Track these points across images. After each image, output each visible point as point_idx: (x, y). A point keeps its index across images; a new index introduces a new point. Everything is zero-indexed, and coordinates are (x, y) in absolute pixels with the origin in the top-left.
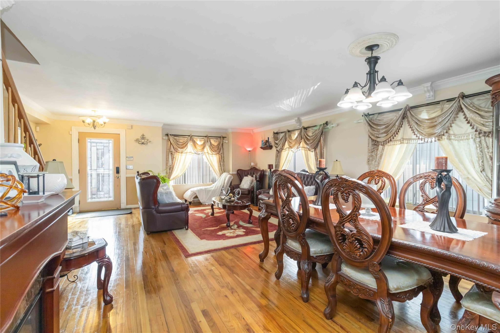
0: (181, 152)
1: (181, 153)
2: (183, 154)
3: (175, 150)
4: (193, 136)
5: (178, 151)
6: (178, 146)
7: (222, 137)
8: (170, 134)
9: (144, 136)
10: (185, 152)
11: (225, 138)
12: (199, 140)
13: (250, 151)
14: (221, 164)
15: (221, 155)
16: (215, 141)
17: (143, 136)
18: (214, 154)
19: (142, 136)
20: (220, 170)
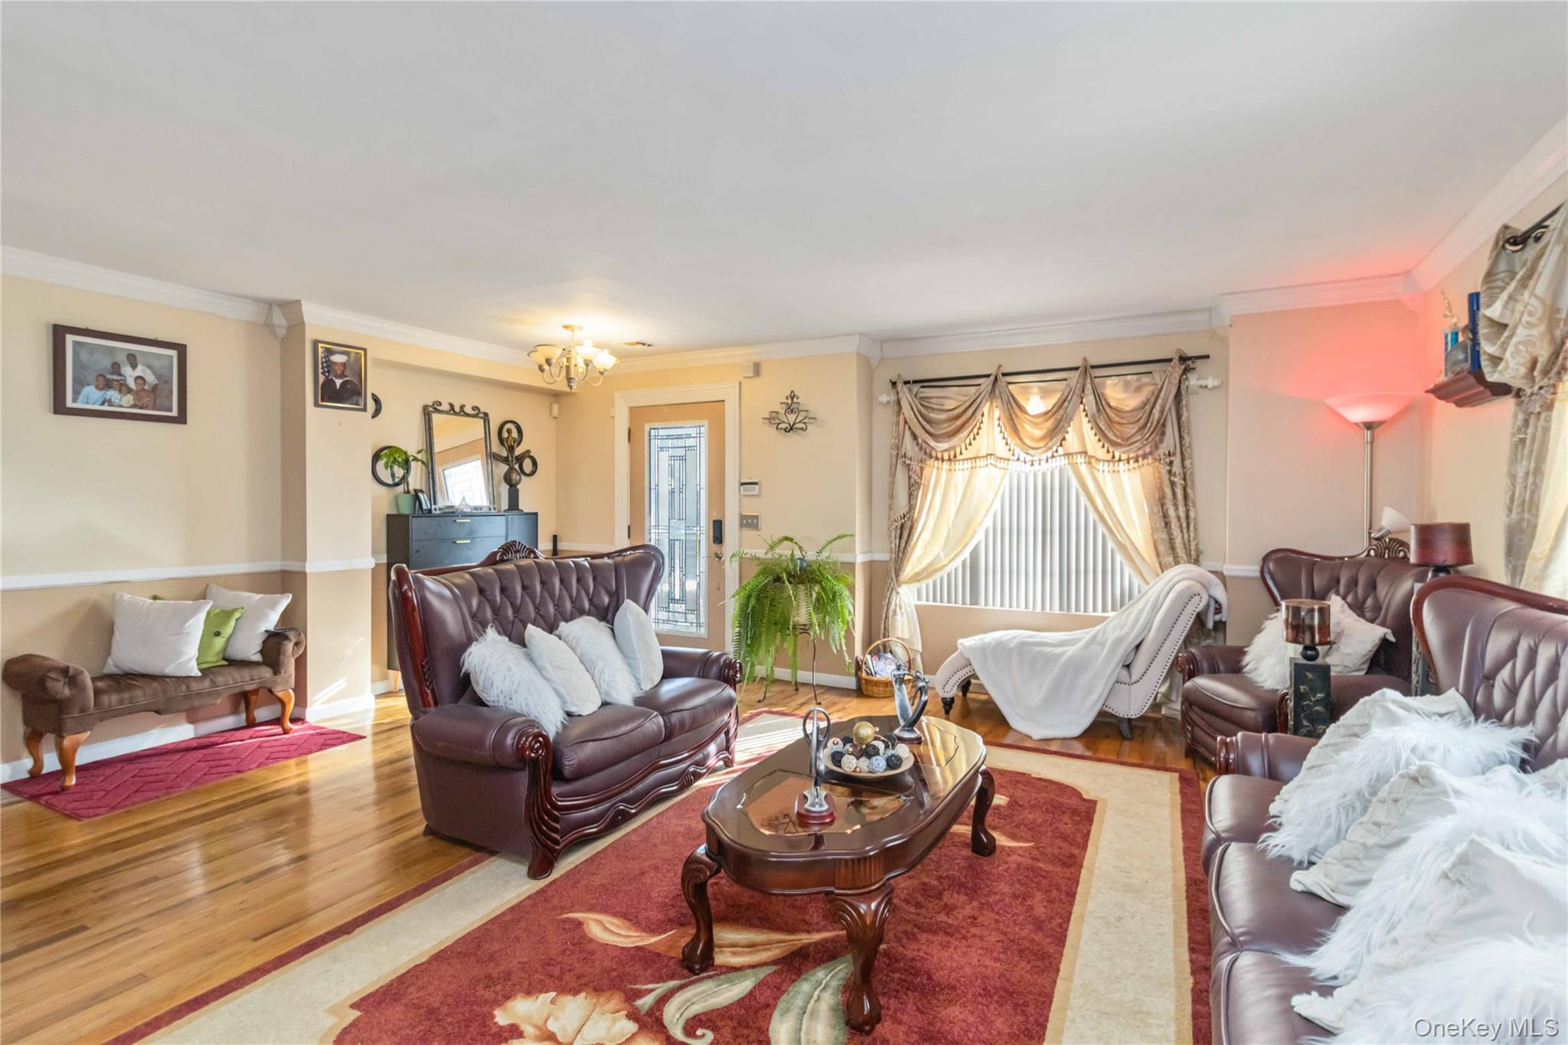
0: (946, 457)
1: (949, 460)
2: (958, 466)
3: (921, 449)
4: (1004, 375)
5: (934, 454)
6: (928, 427)
7: (1176, 361)
8: (907, 379)
9: (795, 400)
10: (966, 455)
11: (1199, 364)
12: (1035, 390)
13: (1369, 426)
14: (1165, 516)
15: (1171, 463)
16: (1127, 386)
17: (792, 399)
18: (1124, 457)
19: (789, 401)
20: (1162, 548)
